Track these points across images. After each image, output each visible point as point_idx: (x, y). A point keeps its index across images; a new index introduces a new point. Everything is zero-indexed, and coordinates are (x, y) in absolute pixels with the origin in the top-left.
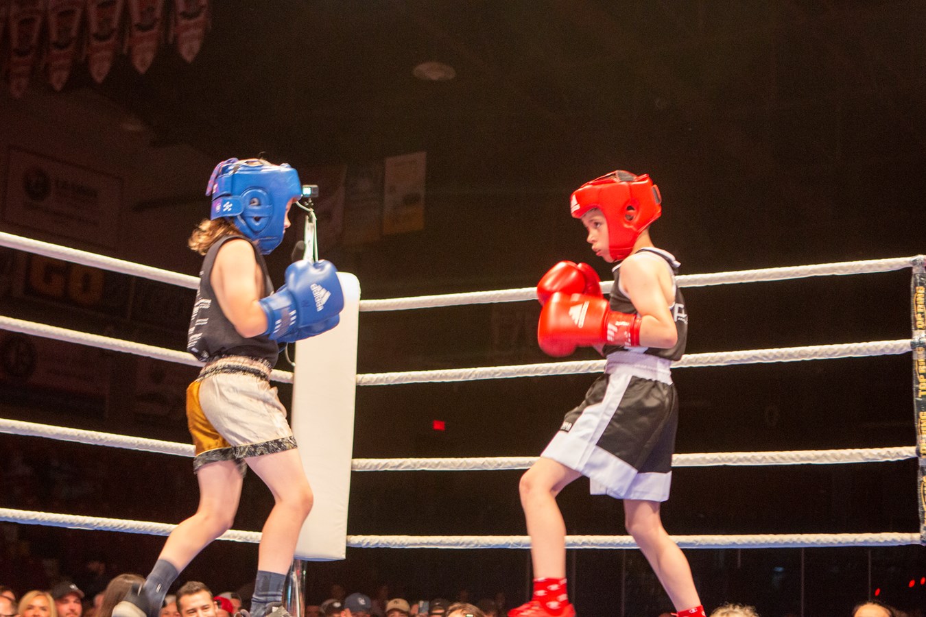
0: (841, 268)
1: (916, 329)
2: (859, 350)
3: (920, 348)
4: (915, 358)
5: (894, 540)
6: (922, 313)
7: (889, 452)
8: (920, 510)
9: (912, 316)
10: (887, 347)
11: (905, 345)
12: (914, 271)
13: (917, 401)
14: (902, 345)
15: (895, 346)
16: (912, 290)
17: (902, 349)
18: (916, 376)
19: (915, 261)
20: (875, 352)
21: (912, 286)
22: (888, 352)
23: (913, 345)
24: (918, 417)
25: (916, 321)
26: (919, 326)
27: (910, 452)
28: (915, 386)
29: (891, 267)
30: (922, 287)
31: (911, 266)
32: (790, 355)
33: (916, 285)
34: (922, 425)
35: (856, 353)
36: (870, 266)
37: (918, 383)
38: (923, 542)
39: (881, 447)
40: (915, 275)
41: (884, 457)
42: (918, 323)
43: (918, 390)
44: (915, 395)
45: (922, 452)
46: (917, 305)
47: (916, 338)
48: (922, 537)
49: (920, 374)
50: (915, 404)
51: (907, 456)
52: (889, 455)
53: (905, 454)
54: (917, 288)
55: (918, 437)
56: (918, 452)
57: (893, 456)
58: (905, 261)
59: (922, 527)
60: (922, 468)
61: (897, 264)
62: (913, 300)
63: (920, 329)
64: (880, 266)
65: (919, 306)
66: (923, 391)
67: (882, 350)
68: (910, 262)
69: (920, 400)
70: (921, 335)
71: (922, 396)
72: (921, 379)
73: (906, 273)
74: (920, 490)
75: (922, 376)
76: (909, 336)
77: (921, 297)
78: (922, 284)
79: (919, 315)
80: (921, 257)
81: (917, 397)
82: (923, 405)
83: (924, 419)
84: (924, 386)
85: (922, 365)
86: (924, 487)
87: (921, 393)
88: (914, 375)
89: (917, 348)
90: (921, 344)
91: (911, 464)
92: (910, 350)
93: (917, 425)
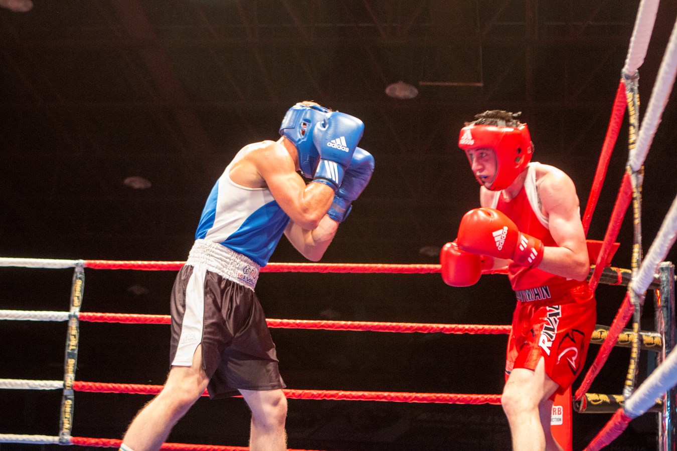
0: (31, 263)
1: (73, 306)
2: (35, 316)
3: (75, 319)
4: (70, 324)
5: (42, 441)
6: (78, 297)
7: (46, 384)
8: (61, 422)
9: (72, 298)
10: (53, 316)
11: (65, 316)
12: (76, 270)
13: (68, 353)
14: (62, 316)
15: (59, 316)
16: (74, 282)
17: (62, 318)
18: (70, 336)
19: (77, 264)
20: (46, 318)
21: (74, 278)
22: (53, 319)
23: (70, 316)
24: (67, 362)
25: (73, 301)
26: (75, 305)
27: (59, 385)
28: (68, 342)
29: (62, 265)
30: (80, 281)
31: (74, 266)
33: (76, 278)
34: (69, 368)
35: (33, 318)
36: (49, 264)
37: (70, 340)
38: (61, 442)
39: (42, 379)
40: (76, 273)
41: (43, 386)
42: (74, 303)
43: (69, 345)
44: (67, 348)
45: (67, 385)
46: (75, 291)
47: (71, 312)
48: (60, 439)
49: (72, 335)
50: (66, 354)
51: (57, 387)
52: (45, 386)
54: (77, 280)
55: (66, 375)
56: (64, 385)
57: (48, 386)
58: (71, 263)
59: (61, 433)
60: (66, 396)
61: (66, 264)
62: (73, 288)
63: (76, 306)
64: (55, 264)
65: (77, 292)
66: (72, 346)
67: (50, 318)
68: (74, 264)
69: (70, 351)
70: (75, 310)
71: (72, 350)
72: (72, 338)
73: (71, 270)
74: (63, 409)
75: (73, 337)
76: (68, 310)
77: (78, 287)
78: (80, 278)
79: (77, 298)
80: (82, 261)
81: (68, 349)
82: (71, 356)
83: (71, 364)
84: (73, 343)
85: (73, 330)
86: (66, 407)
87: (71, 348)
88: (68, 335)
89: (72, 319)
90: (75, 316)
91: (59, 392)
92: (67, 319)
93: (66, 368)
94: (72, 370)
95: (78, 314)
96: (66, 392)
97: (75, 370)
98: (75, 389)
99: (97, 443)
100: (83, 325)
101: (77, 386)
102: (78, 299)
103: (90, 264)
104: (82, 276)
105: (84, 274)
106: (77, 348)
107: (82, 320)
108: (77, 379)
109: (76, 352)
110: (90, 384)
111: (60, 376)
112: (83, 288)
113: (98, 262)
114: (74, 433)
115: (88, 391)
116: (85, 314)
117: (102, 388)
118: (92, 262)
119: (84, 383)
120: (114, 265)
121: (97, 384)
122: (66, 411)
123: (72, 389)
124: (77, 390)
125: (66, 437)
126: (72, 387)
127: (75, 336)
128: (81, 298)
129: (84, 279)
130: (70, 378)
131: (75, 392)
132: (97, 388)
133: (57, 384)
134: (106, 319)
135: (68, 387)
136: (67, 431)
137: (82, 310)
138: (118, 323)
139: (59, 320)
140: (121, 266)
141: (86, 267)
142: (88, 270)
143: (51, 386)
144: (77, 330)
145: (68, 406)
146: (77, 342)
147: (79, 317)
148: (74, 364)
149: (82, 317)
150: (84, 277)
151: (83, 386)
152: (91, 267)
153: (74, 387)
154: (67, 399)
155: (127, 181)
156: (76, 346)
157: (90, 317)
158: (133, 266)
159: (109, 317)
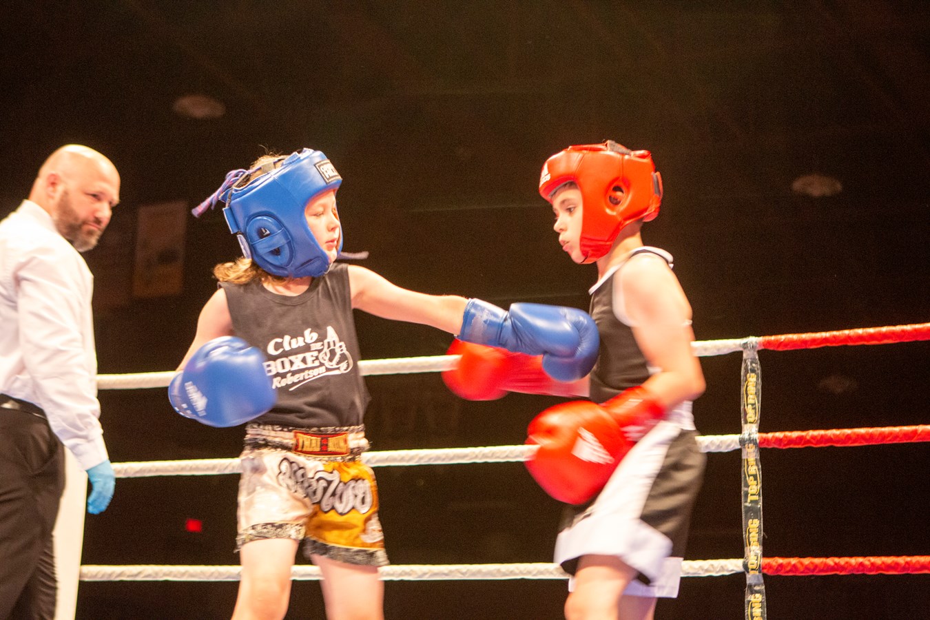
1: (746, 422)
3: (751, 445)
4: (744, 457)
6: (752, 405)
7: (712, 565)
9: (742, 407)
10: (712, 443)
11: (733, 441)
12: (745, 355)
13: (746, 507)
14: (729, 442)
15: (721, 442)
16: (742, 378)
17: (729, 445)
18: (745, 477)
19: (745, 344)
21: (742, 373)
22: (713, 449)
23: (742, 442)
24: (746, 526)
25: (746, 414)
26: (749, 420)
27: (736, 566)
28: (744, 489)
29: (719, 350)
30: (753, 375)
31: (741, 349)
33: (747, 371)
34: (751, 535)
37: (748, 486)
39: (705, 558)
40: (745, 360)
41: (707, 571)
42: (748, 416)
43: (747, 494)
44: (743, 499)
45: (750, 565)
46: (747, 394)
47: (745, 434)
49: (750, 475)
50: (743, 510)
51: (732, 570)
52: (712, 569)
53: (730, 569)
54: (748, 375)
55: (747, 549)
56: (745, 566)
57: (718, 570)
58: (735, 344)
60: (750, 586)
61: (725, 347)
62: (743, 390)
63: (751, 423)
64: (706, 349)
65: (750, 396)
66: (751, 495)
67: (707, 447)
68: (740, 345)
69: (748, 504)
70: (751, 430)
71: (751, 502)
72: (751, 481)
73: (736, 357)
74: (748, 611)
75: (752, 478)
76: (738, 430)
77: (752, 386)
78: (753, 371)
79: (750, 406)
80: (753, 340)
81: (746, 502)
82: (752, 512)
83: (754, 528)
84: (753, 489)
85: (752, 465)
86: (752, 608)
87: (750, 498)
88: (743, 476)
89: (746, 445)
90: (751, 441)
91: (738, 580)
92: (738, 447)
93: (745, 535)
94: (756, 539)
95: (756, 436)
96: (752, 578)
97: (762, 538)
98: (765, 571)
100: (767, 455)
101: (769, 566)
102: (755, 409)
103: (769, 343)
104: (757, 366)
105: (759, 362)
106: (761, 498)
107: (763, 446)
108: (766, 554)
109: (760, 505)
110: (793, 561)
111: (738, 551)
112: (760, 387)
113: (783, 337)
115: (791, 574)
116: (770, 435)
117: (816, 566)
118: (773, 338)
119: (780, 561)
120: (814, 341)
121: (807, 561)
122: (754, 614)
123: (760, 572)
124: (770, 573)
126: (760, 569)
127: (755, 477)
128: (758, 406)
129: (759, 372)
130: (754, 551)
131: (765, 576)
132: (807, 568)
133: (731, 566)
134: (808, 441)
135: (752, 569)
137: (760, 431)
138: (832, 446)
139: (724, 450)
140: (825, 340)
141: (762, 348)
143: (723, 568)
144: (757, 465)
145: (756, 605)
146: (760, 486)
147: (758, 441)
148: (759, 527)
149: (765, 441)
150: (759, 367)
151: (781, 565)
152: (771, 348)
153: (763, 568)
154: (753, 592)
155: (798, 185)
156: (759, 495)
157: (779, 441)
158: (849, 338)
159: (813, 437)
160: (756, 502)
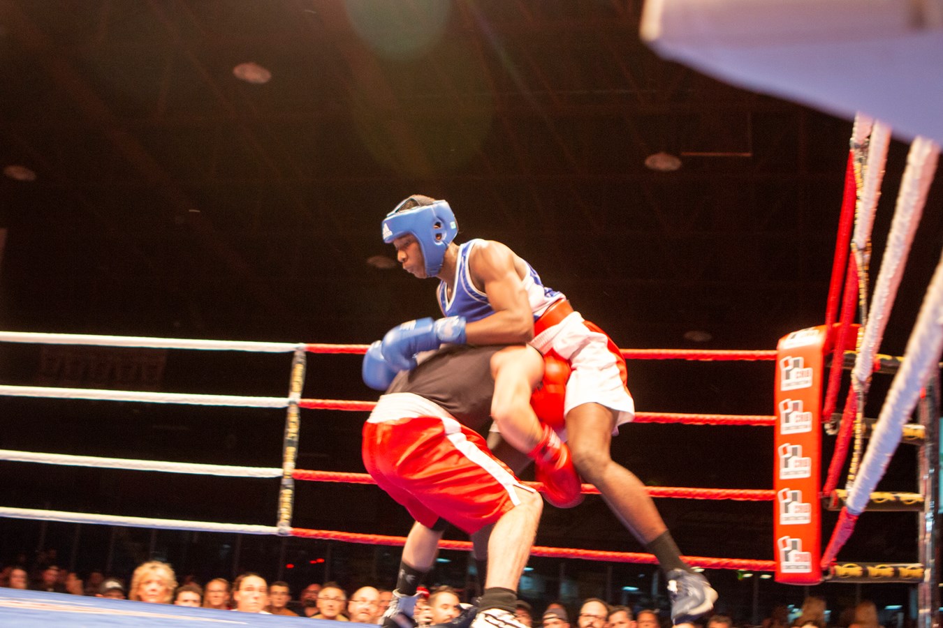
0: (252, 347)
1: (293, 392)
2: (255, 402)
3: (294, 405)
4: (290, 411)
5: (260, 531)
6: (298, 382)
7: (266, 471)
8: (279, 512)
9: (291, 382)
10: (272, 402)
11: (284, 402)
12: (297, 354)
14: (282, 402)
15: (278, 402)
16: (294, 367)
17: (281, 404)
19: (297, 348)
20: (265, 404)
21: (294, 363)
22: (272, 406)
23: (290, 403)
24: (285, 451)
25: (293, 386)
26: (295, 390)
27: (278, 473)
28: (287, 430)
29: (283, 349)
30: (300, 365)
31: (294, 350)
32: (209, 401)
33: (297, 363)
34: (288, 456)
35: (251, 404)
36: (269, 348)
37: (290, 428)
38: (279, 533)
39: (261, 467)
40: (297, 357)
41: (261, 474)
42: (294, 388)
43: (288, 433)
44: (286, 435)
45: (286, 473)
46: (296, 376)
47: (291, 399)
48: (278, 530)
49: (292, 422)
50: (286, 441)
51: (275, 476)
54: (297, 365)
55: (285, 464)
56: (283, 473)
57: (267, 475)
58: (291, 347)
59: (279, 523)
60: (285, 485)
62: (293, 373)
63: (296, 392)
64: (275, 348)
66: (292, 433)
67: (268, 404)
68: (295, 347)
69: (289, 439)
70: (295, 396)
72: (292, 425)
73: (290, 355)
74: (281, 499)
76: (287, 396)
77: (298, 372)
78: (300, 363)
80: (303, 346)
81: (288, 437)
82: (291, 443)
83: (290, 452)
84: (293, 430)
85: (293, 417)
86: (284, 497)
87: (291, 435)
88: (288, 422)
89: (292, 405)
90: (294, 403)
91: (276, 483)
92: (286, 405)
93: (285, 456)
94: (291, 458)
95: (298, 400)
96: (286, 481)
97: (295, 458)
98: (294, 477)
99: (316, 535)
100: (304, 412)
101: (297, 474)
102: (298, 384)
103: (311, 348)
104: (303, 360)
105: (304, 358)
106: (297, 435)
107: (302, 407)
108: (297, 467)
109: (296, 440)
110: (310, 472)
111: (279, 463)
112: (303, 373)
114: (294, 523)
115: (308, 480)
116: (306, 401)
117: (323, 476)
118: (314, 345)
119: (304, 472)
120: (337, 349)
121: (318, 473)
122: (285, 501)
123: (291, 477)
124: (296, 478)
125: (284, 527)
126: (291, 475)
127: (295, 423)
128: (301, 383)
129: (304, 364)
130: (289, 465)
131: (294, 480)
132: (317, 477)
133: (275, 472)
134: (326, 406)
135: (288, 475)
136: (287, 521)
137: (303, 397)
138: (340, 410)
139: (278, 407)
140: (342, 350)
141: (307, 350)
142: (309, 355)
143: (271, 473)
144: (297, 417)
145: (286, 496)
146: (297, 429)
147: (299, 403)
148: (294, 452)
149: (302, 404)
150: (305, 361)
152: (312, 351)
153: (294, 475)
154: (286, 488)
157: (311, 404)
159: (329, 404)
160: (293, 437)
